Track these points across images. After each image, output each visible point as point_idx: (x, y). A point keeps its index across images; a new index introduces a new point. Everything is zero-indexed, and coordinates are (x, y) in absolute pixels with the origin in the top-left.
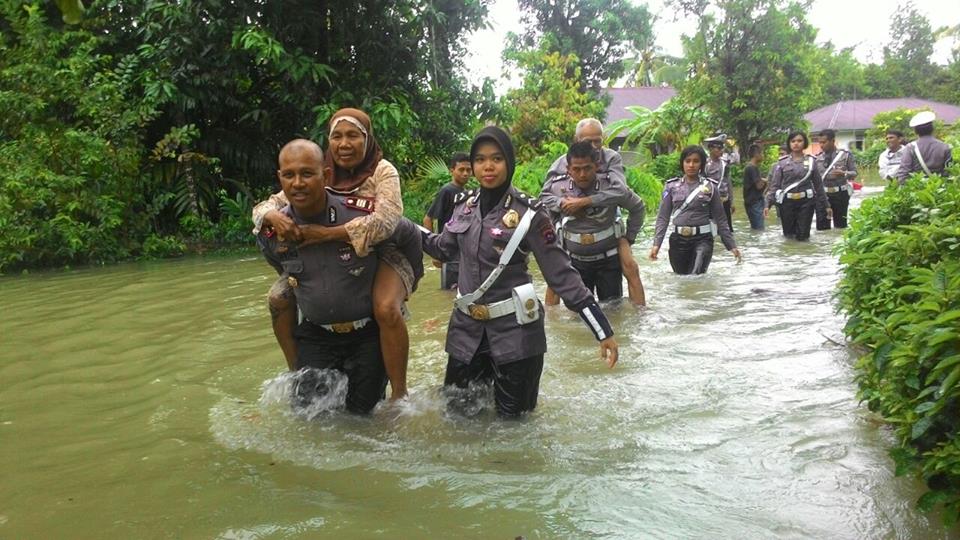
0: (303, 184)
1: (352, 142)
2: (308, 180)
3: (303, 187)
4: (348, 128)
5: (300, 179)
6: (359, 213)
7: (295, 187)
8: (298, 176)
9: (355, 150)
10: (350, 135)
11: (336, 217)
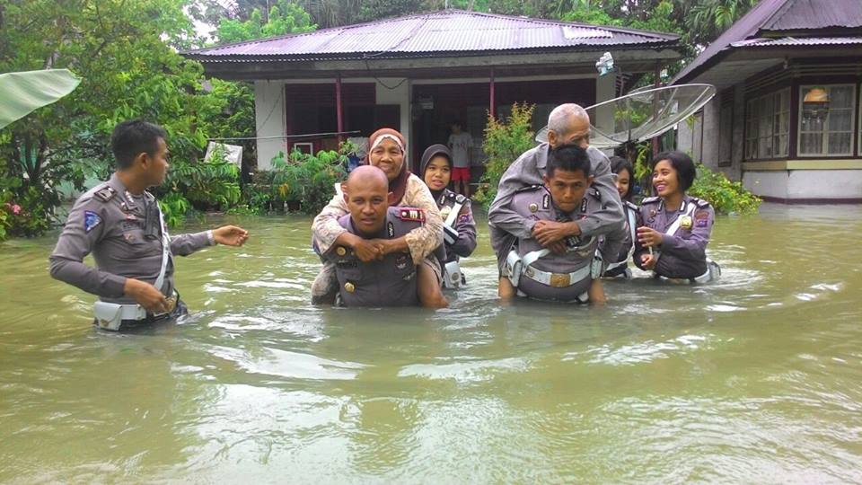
0: (373, 211)
1: (393, 158)
2: (376, 207)
3: (372, 214)
4: (391, 145)
5: (371, 206)
6: (412, 224)
7: (365, 213)
8: (368, 203)
9: (395, 165)
10: (392, 151)
11: (393, 232)
